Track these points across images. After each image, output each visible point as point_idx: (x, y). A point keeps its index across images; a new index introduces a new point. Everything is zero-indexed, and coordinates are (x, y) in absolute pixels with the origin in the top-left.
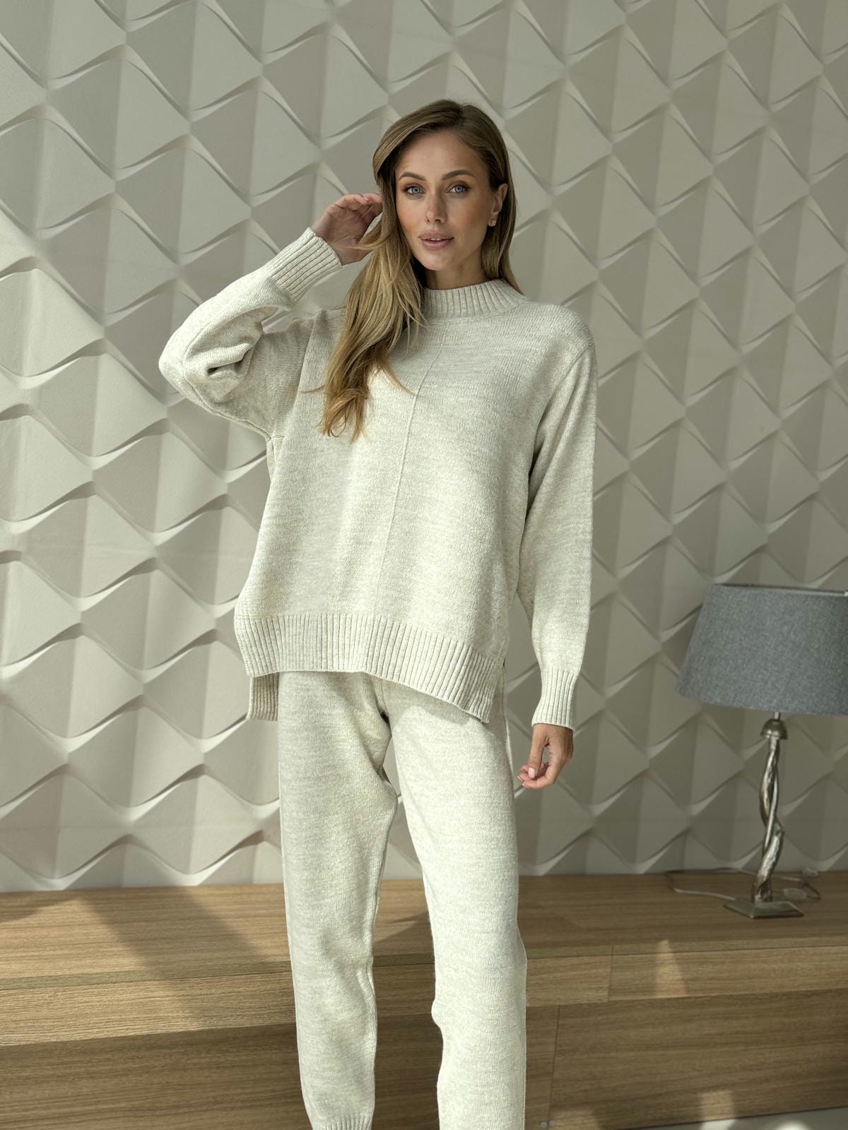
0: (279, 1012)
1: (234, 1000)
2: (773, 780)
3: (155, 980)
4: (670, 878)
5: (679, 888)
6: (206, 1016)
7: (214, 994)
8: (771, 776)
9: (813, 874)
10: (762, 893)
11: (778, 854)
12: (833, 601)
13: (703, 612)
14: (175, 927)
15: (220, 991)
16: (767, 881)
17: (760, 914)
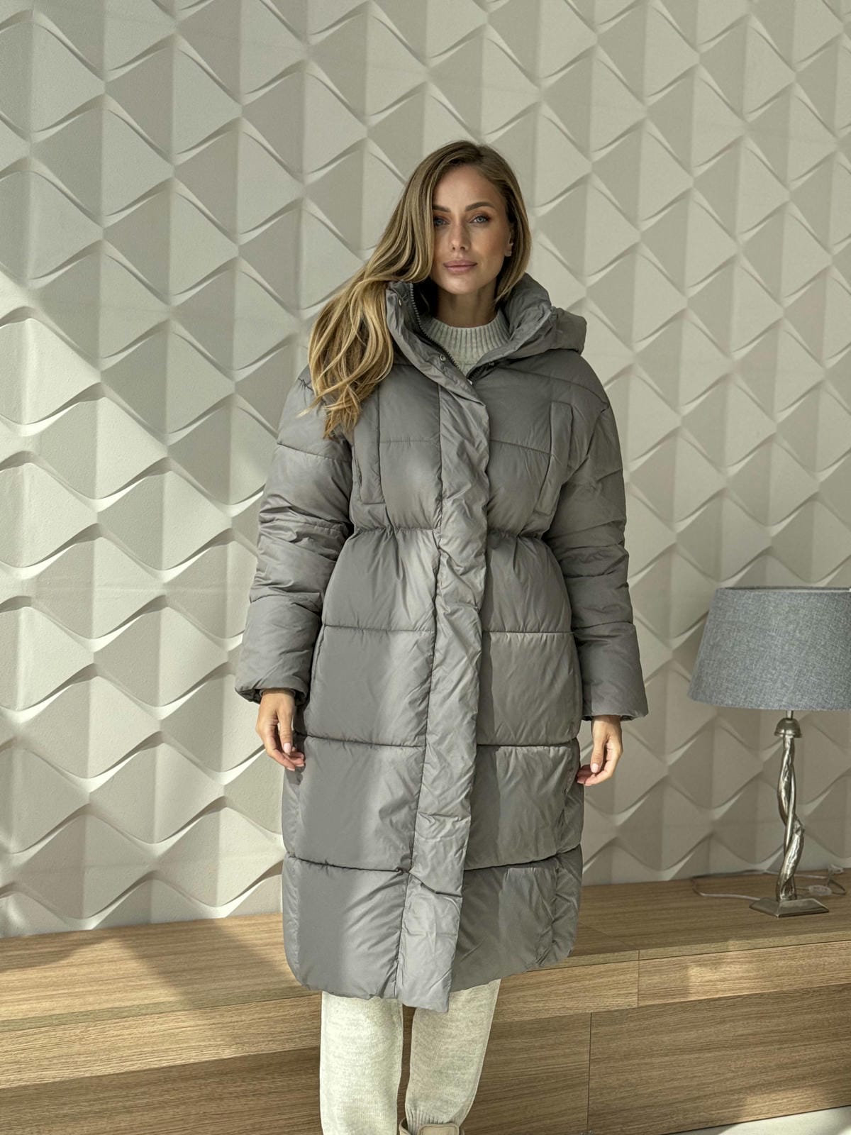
2: (789, 779)
4: (696, 883)
5: (703, 892)
8: (787, 774)
9: (839, 871)
10: (785, 893)
12: (837, 597)
13: (710, 617)
15: (251, 1017)
16: (790, 879)
17: (785, 912)
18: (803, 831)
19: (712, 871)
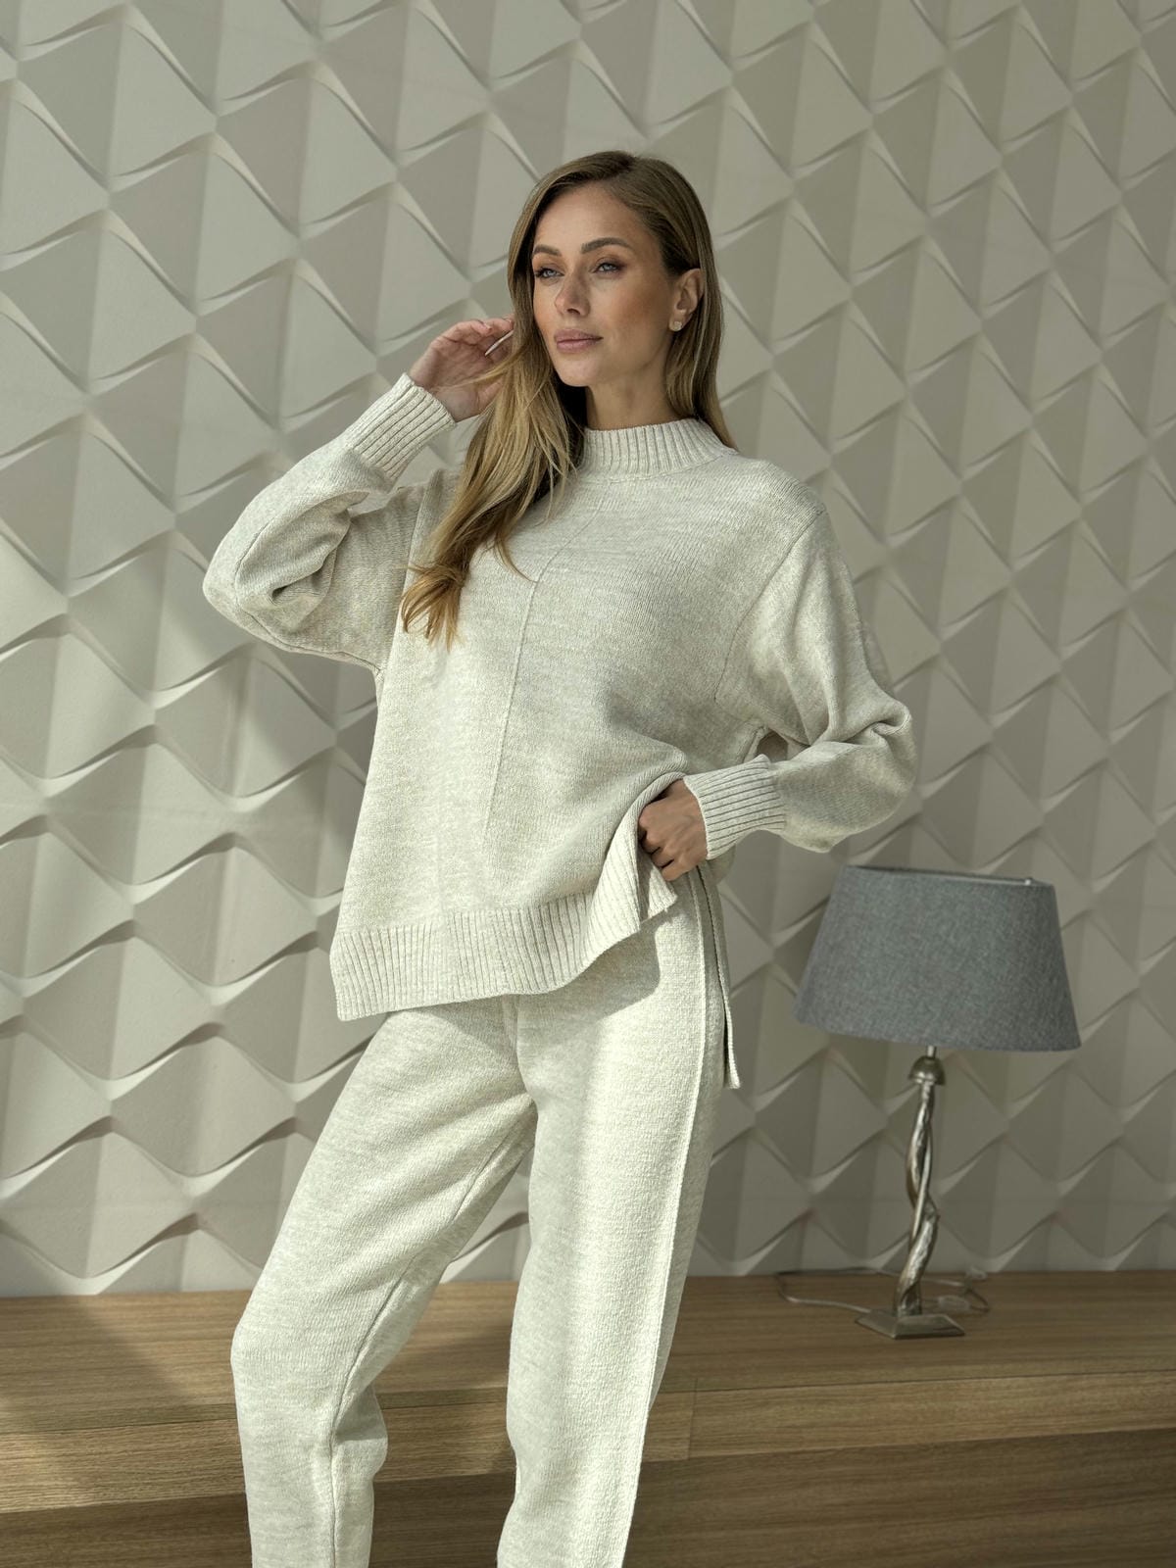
0: (209, 1478)
1: (141, 1461)
2: (924, 1142)
3: (22, 1433)
4: (782, 1281)
5: (791, 1295)
6: (98, 1486)
7: (111, 1453)
8: (922, 1135)
9: (980, 1276)
10: (908, 1303)
11: (931, 1248)
12: (1008, 891)
13: (831, 906)
14: (58, 1355)
15: (122, 1448)
16: (915, 1285)
17: (903, 1333)
18: (938, 1218)
19: (805, 1265)
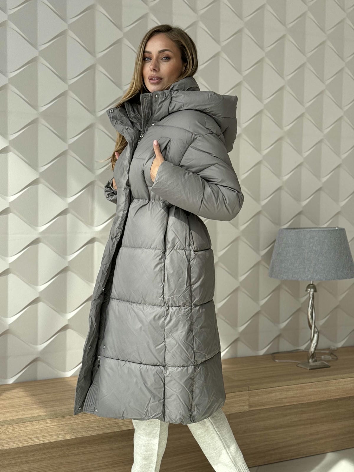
1: (86, 424)
4: (273, 356)
5: (276, 360)
6: (74, 432)
8: (311, 308)
10: (312, 359)
12: (330, 231)
13: (277, 241)
14: (59, 395)
16: (314, 353)
17: (312, 368)
18: (319, 332)
19: (280, 351)
